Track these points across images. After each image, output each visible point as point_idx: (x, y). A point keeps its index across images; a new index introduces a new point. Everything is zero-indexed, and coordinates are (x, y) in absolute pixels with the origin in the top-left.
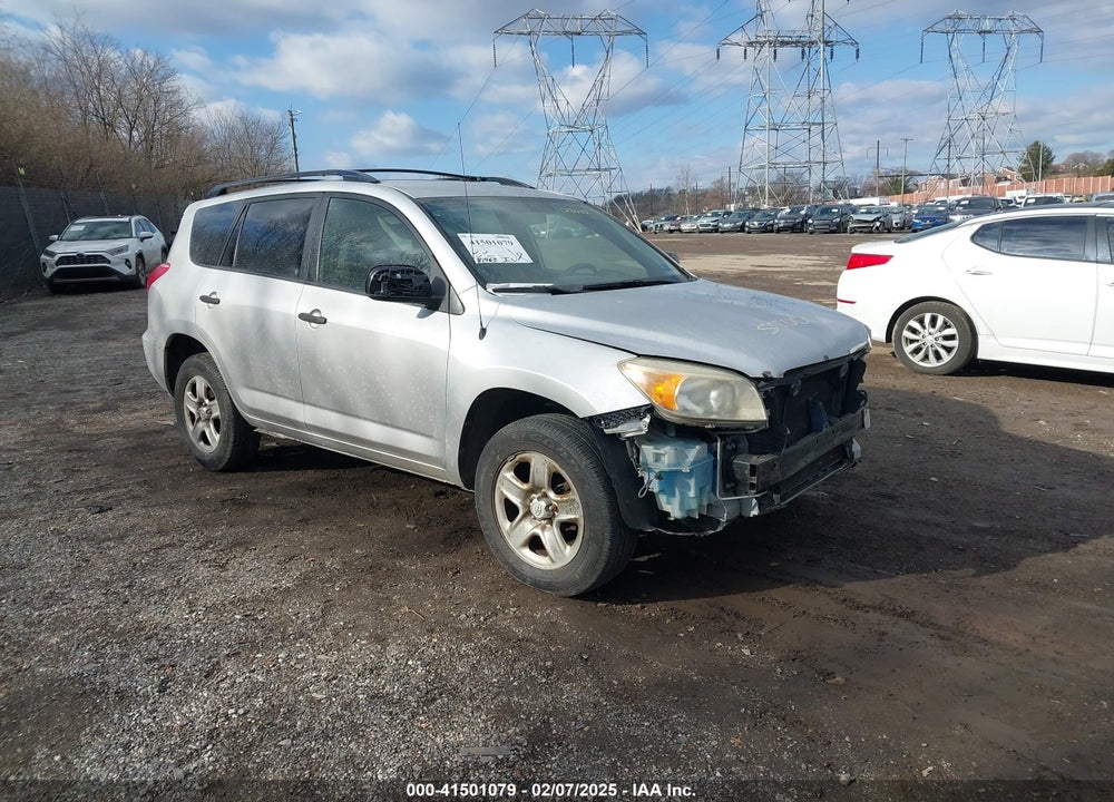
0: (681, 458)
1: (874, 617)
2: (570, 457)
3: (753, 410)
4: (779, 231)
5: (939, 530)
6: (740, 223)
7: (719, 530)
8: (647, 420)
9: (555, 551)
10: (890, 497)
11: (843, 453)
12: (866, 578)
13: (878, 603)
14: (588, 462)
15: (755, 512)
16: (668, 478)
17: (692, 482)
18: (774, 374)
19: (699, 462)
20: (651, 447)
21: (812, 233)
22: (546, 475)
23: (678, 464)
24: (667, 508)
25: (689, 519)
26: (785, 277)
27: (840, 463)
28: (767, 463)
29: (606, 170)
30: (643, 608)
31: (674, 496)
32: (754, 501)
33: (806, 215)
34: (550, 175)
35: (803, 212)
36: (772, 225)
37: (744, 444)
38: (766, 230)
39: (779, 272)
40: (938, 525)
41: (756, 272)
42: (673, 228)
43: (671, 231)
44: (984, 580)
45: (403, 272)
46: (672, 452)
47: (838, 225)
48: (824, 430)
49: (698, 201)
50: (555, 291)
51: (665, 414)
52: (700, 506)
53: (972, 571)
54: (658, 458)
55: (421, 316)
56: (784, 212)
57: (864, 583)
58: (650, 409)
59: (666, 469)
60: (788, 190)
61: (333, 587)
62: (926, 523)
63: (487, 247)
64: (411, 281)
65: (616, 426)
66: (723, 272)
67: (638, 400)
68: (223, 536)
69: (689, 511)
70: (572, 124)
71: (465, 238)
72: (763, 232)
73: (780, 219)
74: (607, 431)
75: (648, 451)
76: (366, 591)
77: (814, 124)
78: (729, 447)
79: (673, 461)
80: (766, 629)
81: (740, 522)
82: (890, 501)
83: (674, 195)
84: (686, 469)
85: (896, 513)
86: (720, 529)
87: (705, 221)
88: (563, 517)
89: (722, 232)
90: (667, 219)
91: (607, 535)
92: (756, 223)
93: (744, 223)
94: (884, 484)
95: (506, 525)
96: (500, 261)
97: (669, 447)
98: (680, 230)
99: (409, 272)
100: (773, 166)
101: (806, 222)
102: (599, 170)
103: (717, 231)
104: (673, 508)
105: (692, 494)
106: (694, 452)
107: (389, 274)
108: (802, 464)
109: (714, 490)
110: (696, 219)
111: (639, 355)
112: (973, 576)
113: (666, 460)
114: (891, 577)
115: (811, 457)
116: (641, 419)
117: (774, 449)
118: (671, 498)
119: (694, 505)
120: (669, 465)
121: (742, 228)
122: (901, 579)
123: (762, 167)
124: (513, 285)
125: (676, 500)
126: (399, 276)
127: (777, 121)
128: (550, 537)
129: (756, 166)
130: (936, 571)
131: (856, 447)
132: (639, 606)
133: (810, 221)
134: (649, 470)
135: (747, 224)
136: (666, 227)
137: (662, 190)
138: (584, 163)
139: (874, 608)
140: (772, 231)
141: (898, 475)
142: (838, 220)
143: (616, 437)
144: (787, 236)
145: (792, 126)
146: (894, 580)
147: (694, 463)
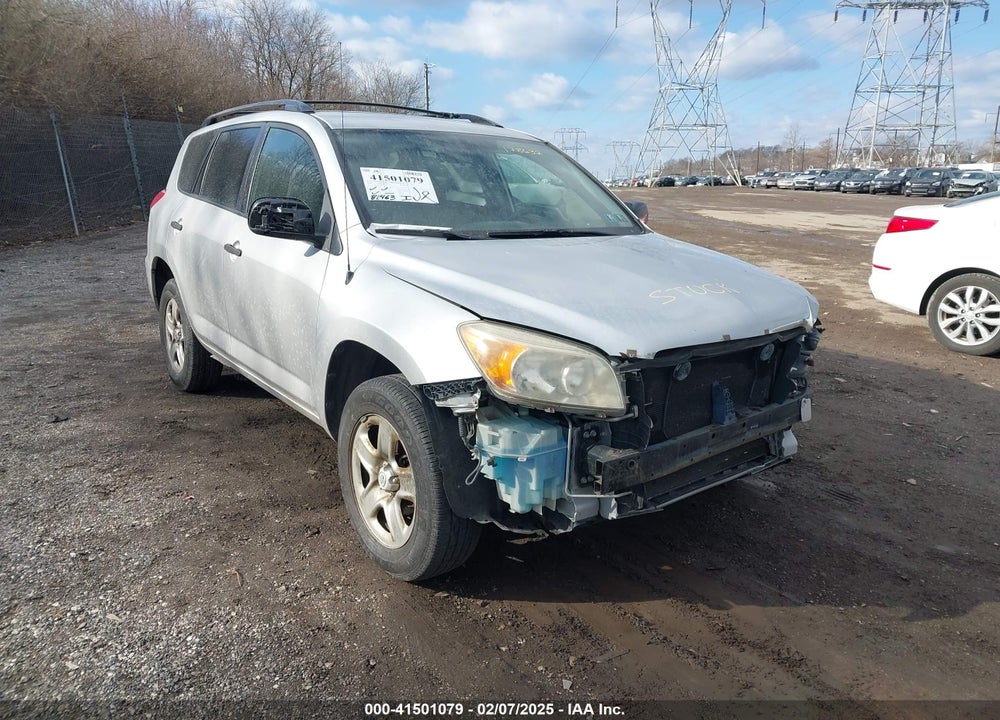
0: (518, 443)
1: (749, 658)
2: (406, 427)
3: (608, 396)
4: (875, 192)
5: (887, 549)
6: (836, 183)
7: (568, 530)
8: (478, 396)
9: (394, 528)
10: (847, 497)
11: (763, 451)
12: (764, 603)
13: (763, 638)
14: (423, 435)
15: (613, 515)
16: (507, 465)
17: (533, 473)
18: (641, 355)
19: (543, 449)
20: (487, 427)
21: (908, 195)
22: (390, 443)
23: (515, 451)
24: (506, 498)
25: (532, 514)
26: (854, 237)
27: (760, 461)
28: (621, 461)
29: (712, 126)
30: (484, 605)
31: (514, 487)
32: (614, 502)
33: (905, 177)
34: (658, 129)
35: (902, 175)
36: (868, 186)
37: (607, 433)
38: (861, 190)
39: (852, 233)
40: (889, 542)
41: (829, 230)
42: (770, 183)
43: (768, 187)
44: (917, 628)
45: (284, 206)
46: (508, 436)
47: (937, 189)
48: (727, 423)
49: (803, 160)
50: (451, 237)
51: (498, 392)
52: (546, 500)
53: (905, 612)
54: (493, 441)
55: (309, 254)
56: (882, 174)
57: (760, 608)
58: (481, 383)
59: (500, 454)
60: (896, 152)
61: (185, 532)
62: (875, 538)
63: (390, 183)
64: (291, 215)
65: (445, 399)
66: (795, 229)
67: (471, 372)
68: (134, 461)
69: (533, 505)
70: (684, 82)
71: (367, 173)
72: (859, 192)
73: (878, 180)
74: (439, 404)
75: (484, 430)
76: (212, 541)
77: (929, 87)
78: (586, 435)
79: (508, 446)
80: (607, 656)
81: (596, 525)
82: (845, 503)
83: (782, 153)
84: (522, 458)
85: (845, 519)
86: (570, 529)
87: (801, 179)
88: (402, 493)
89: (818, 190)
90: (766, 174)
91: (435, 522)
92: (852, 184)
93: (840, 183)
94: (847, 481)
95: (360, 489)
96: (398, 199)
97: (506, 429)
98: (776, 186)
99: (291, 206)
100: (881, 128)
101: (904, 184)
102: (705, 126)
103: (812, 189)
104: (512, 498)
105: (533, 486)
106: (536, 438)
107: (269, 207)
108: (684, 463)
109: (563, 484)
110: (794, 176)
111: (482, 318)
112: (904, 619)
113: (501, 443)
114: (797, 605)
115: (702, 454)
116: (472, 394)
117: (636, 444)
118: (512, 489)
119: (536, 499)
120: (504, 451)
121: (837, 188)
122: (806, 610)
123: (869, 129)
124: (402, 227)
125: (516, 491)
126: (279, 210)
127: (891, 83)
128: (392, 511)
129: (862, 127)
130: (859, 605)
131: (790, 442)
132: (480, 602)
133: (908, 184)
134: (483, 453)
135: (843, 183)
136: (763, 183)
137: (770, 148)
138: (692, 118)
139: (753, 645)
140: (867, 192)
141: (871, 471)
142: (938, 183)
143: (448, 411)
144: (880, 198)
145: (906, 89)
146: (795, 610)
147: (535, 450)
